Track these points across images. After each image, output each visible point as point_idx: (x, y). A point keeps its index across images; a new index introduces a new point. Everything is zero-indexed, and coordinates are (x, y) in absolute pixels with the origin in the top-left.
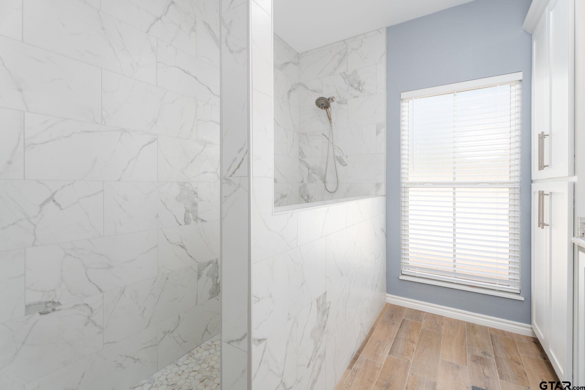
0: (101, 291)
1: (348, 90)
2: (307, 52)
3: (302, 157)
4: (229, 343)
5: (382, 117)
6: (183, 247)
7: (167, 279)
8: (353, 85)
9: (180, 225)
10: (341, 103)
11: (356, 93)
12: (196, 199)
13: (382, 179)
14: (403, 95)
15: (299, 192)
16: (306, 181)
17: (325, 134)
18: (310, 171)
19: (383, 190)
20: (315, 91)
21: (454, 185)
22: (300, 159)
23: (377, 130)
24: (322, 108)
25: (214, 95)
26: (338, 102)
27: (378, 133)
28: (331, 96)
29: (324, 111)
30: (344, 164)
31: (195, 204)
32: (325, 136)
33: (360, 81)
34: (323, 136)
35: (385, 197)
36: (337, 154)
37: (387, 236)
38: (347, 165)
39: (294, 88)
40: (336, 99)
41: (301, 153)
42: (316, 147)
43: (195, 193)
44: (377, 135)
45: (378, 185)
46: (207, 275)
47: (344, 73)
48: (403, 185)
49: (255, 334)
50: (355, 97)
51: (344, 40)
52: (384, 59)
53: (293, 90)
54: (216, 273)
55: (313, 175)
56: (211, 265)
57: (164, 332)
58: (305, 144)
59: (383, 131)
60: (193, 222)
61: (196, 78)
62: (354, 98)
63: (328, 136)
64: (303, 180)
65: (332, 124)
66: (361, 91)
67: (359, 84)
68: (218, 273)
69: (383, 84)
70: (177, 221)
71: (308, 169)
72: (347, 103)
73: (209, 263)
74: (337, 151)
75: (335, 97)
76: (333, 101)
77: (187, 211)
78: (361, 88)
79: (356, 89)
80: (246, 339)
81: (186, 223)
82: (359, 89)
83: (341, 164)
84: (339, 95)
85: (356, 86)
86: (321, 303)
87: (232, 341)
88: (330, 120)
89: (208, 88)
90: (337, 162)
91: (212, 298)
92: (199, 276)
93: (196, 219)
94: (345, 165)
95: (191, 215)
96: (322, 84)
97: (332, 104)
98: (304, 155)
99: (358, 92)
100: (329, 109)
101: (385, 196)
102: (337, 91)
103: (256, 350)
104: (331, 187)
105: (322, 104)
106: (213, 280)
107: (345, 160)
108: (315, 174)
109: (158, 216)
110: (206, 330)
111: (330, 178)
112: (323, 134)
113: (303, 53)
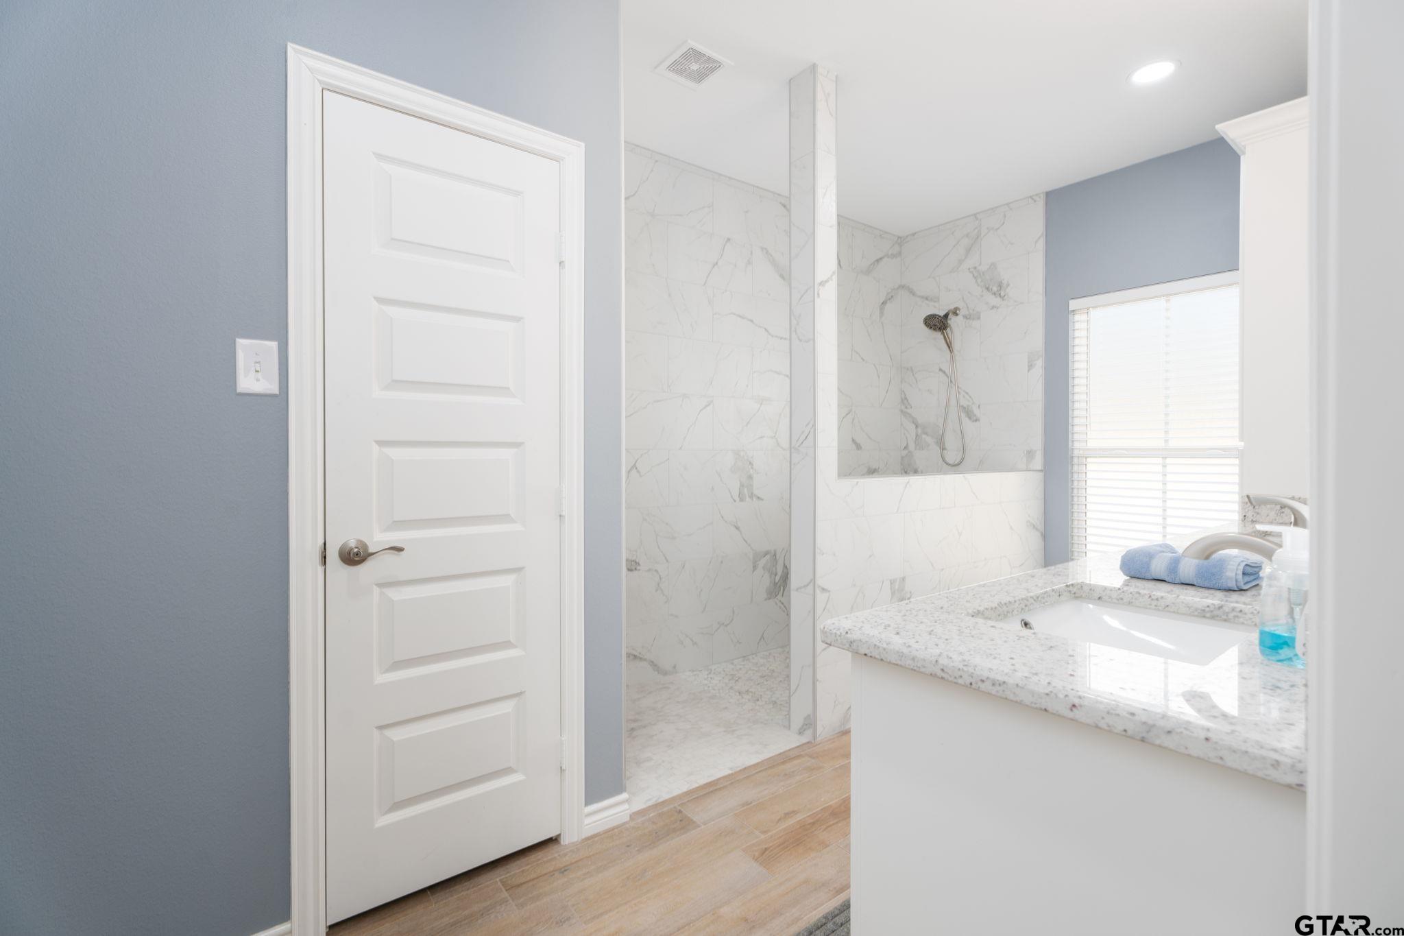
0: (667, 561)
1: (982, 296)
2: (914, 234)
3: (906, 408)
4: (797, 590)
5: (1037, 340)
6: (737, 528)
7: (722, 562)
8: (991, 287)
9: (735, 501)
10: (969, 318)
11: (995, 301)
12: (751, 471)
13: (1037, 443)
14: (1073, 304)
15: (901, 464)
16: (912, 447)
17: (943, 369)
18: (919, 430)
19: (1038, 462)
20: (927, 299)
21: (1165, 453)
22: (902, 411)
23: (1029, 362)
24: (935, 330)
25: (773, 336)
26: (965, 317)
27: (1030, 367)
28: (952, 307)
29: (938, 335)
30: (975, 418)
31: (750, 477)
32: (944, 372)
33: (1001, 282)
34: (941, 373)
35: (1042, 474)
36: (964, 402)
37: (1044, 537)
38: (979, 420)
39: (892, 297)
40: (961, 313)
41: (904, 400)
42: (928, 390)
43: (750, 463)
44: (1029, 371)
45: (1030, 454)
46: (764, 568)
47: (975, 268)
48: (1076, 453)
49: (820, 582)
50: (993, 307)
51: (975, 215)
52: (1041, 244)
53: (890, 299)
54: (774, 569)
55: (924, 436)
56: (768, 557)
57: (718, 623)
58: (911, 386)
59: (1040, 363)
60: (748, 499)
61: (752, 321)
62: (991, 309)
63: (947, 371)
64: (907, 444)
65: (955, 352)
66: (1003, 298)
67: (1000, 286)
68: (776, 569)
69: (1039, 286)
70: (732, 497)
71: (914, 427)
72: (979, 318)
73: (767, 553)
74: (964, 397)
75: (961, 308)
76: (957, 315)
77: (742, 485)
78: (1002, 294)
79: (995, 294)
80: (812, 584)
81: (741, 500)
82: (1000, 294)
83: (970, 418)
84: (967, 305)
85: (995, 289)
86: (897, 587)
87: (801, 588)
88: (949, 348)
89: (766, 329)
90: (963, 415)
91: (770, 599)
92: (755, 567)
93: (752, 496)
94: (976, 421)
95: (746, 490)
96: (939, 287)
97: (952, 321)
98: (909, 404)
99: (999, 299)
100: (948, 330)
101: (1041, 471)
102: (963, 299)
103: (821, 598)
104: (952, 457)
105: (935, 325)
106: (771, 577)
107: (976, 411)
108: (928, 435)
109: (713, 489)
110: (762, 637)
111: (951, 441)
112: (940, 370)
113: (907, 236)
